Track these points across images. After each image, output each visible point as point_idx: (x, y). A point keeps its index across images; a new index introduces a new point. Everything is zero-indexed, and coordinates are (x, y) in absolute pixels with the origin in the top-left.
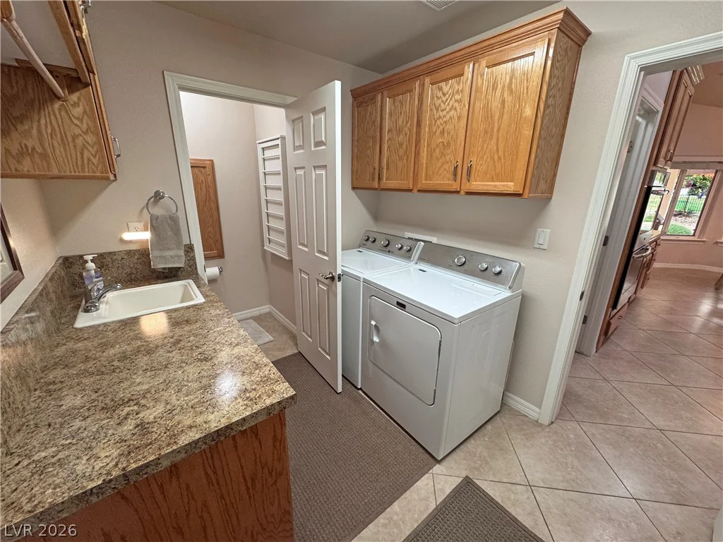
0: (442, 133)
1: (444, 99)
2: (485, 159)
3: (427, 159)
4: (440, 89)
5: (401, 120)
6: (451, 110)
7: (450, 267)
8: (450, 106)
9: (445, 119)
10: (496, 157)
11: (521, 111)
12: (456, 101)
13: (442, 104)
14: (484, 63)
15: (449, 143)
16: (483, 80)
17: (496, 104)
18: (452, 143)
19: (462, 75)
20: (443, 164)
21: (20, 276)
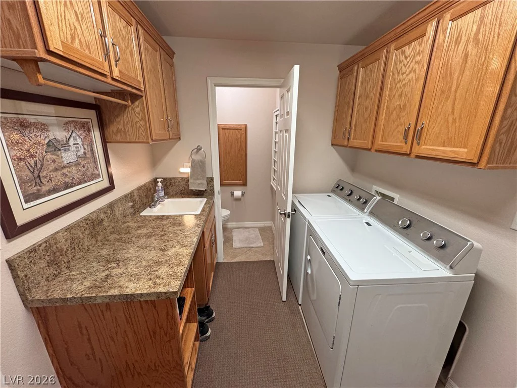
0: (400, 96)
1: (406, 62)
2: (438, 122)
3: (385, 122)
4: (403, 53)
5: (369, 86)
6: (410, 72)
7: (393, 226)
8: (410, 69)
9: (404, 82)
10: (450, 119)
11: (487, 62)
12: (416, 62)
13: (403, 67)
14: (448, 16)
15: (405, 105)
16: (445, 36)
17: (457, 59)
18: (408, 105)
19: (425, 34)
20: (398, 126)
21: (111, 187)
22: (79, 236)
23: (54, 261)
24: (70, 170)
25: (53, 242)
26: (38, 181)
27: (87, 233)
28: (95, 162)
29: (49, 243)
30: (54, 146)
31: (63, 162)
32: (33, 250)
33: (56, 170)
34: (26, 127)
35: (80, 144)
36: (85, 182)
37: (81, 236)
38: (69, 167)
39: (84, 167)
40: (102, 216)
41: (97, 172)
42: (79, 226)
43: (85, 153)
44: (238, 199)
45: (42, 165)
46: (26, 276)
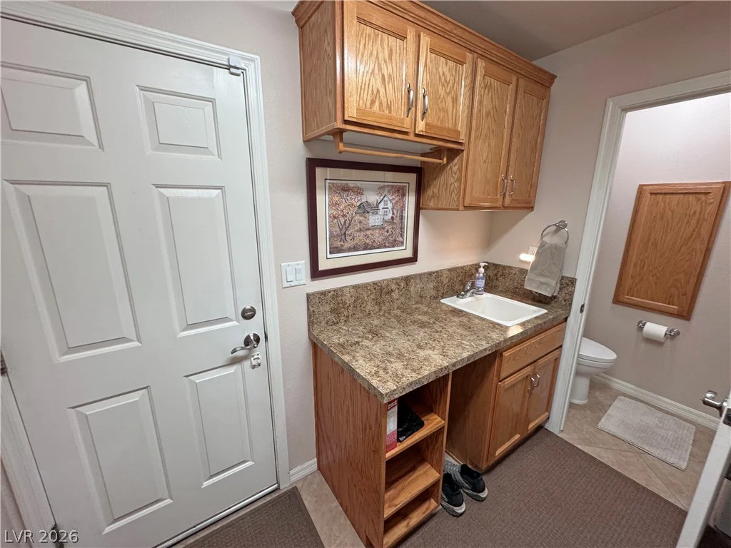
21: (413, 260)
22: (364, 297)
23: (337, 310)
24: (373, 233)
25: (340, 293)
26: (343, 237)
27: (372, 297)
28: (402, 228)
29: (337, 293)
30: (365, 209)
31: (369, 224)
32: (323, 293)
33: (360, 230)
34: (346, 191)
35: (390, 208)
36: (385, 247)
37: (366, 298)
38: (373, 230)
39: (388, 231)
40: (393, 286)
41: (400, 238)
42: (367, 288)
43: (392, 218)
44: (652, 341)
45: (350, 224)
46: (314, 311)
